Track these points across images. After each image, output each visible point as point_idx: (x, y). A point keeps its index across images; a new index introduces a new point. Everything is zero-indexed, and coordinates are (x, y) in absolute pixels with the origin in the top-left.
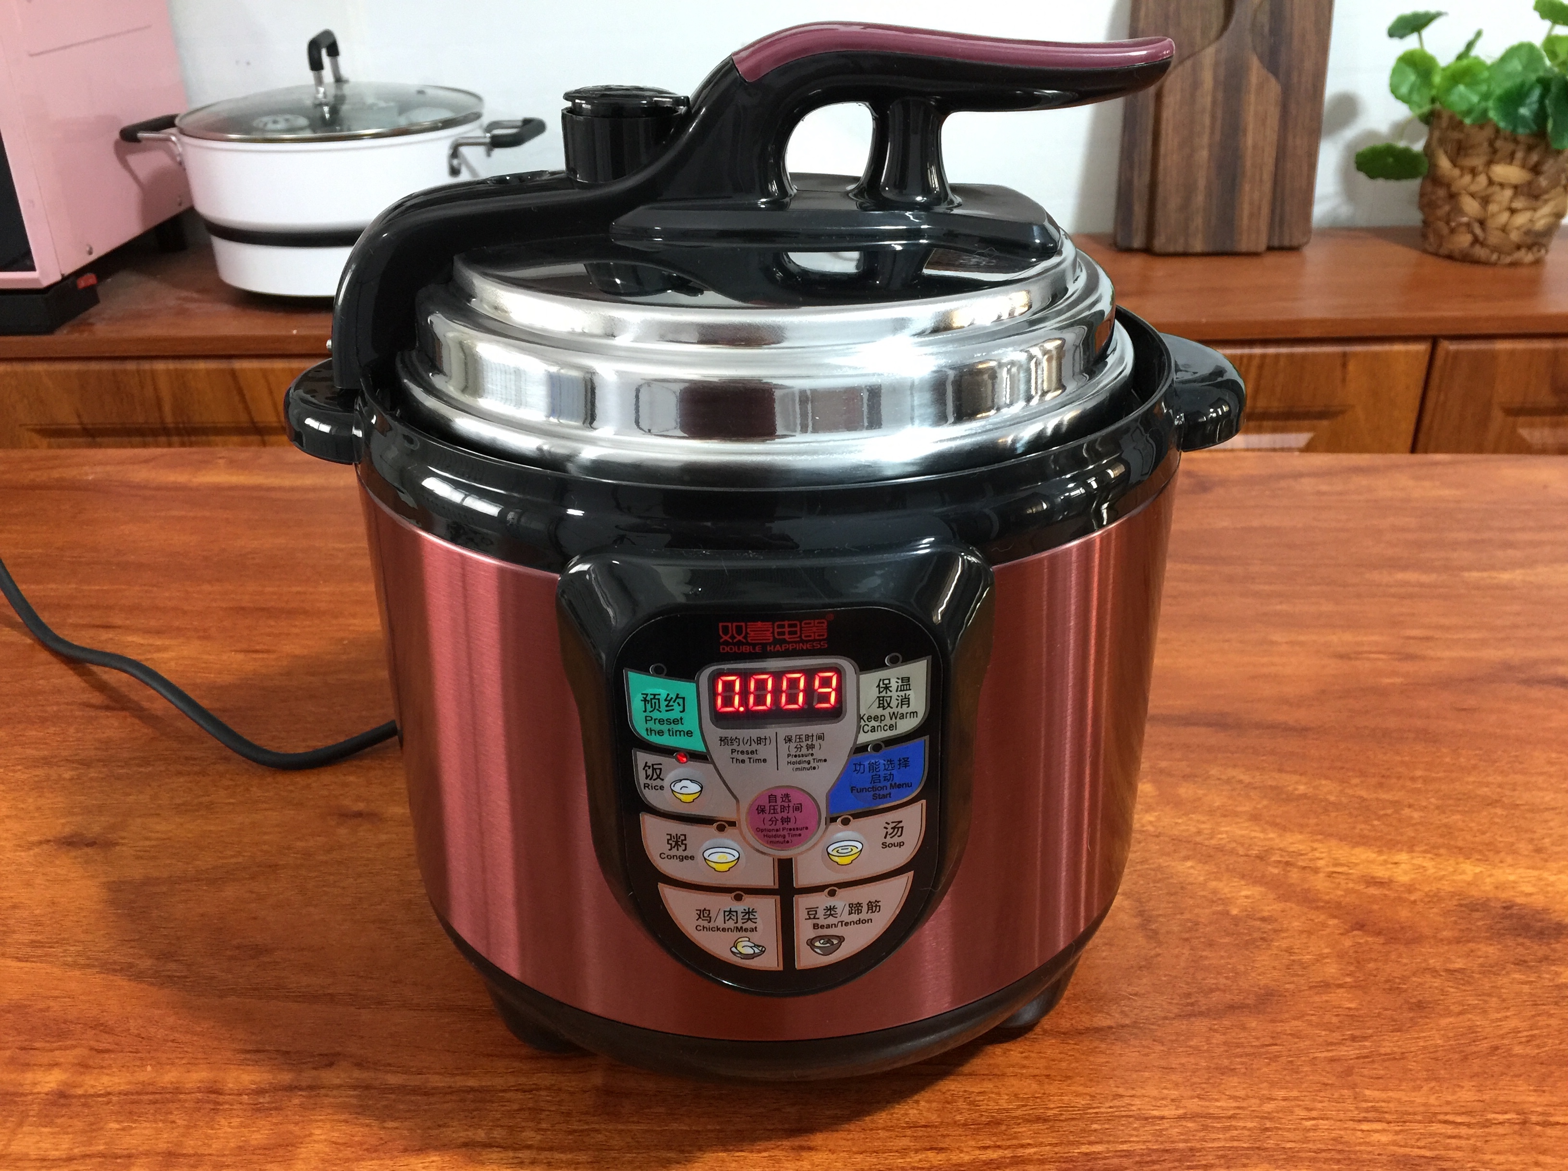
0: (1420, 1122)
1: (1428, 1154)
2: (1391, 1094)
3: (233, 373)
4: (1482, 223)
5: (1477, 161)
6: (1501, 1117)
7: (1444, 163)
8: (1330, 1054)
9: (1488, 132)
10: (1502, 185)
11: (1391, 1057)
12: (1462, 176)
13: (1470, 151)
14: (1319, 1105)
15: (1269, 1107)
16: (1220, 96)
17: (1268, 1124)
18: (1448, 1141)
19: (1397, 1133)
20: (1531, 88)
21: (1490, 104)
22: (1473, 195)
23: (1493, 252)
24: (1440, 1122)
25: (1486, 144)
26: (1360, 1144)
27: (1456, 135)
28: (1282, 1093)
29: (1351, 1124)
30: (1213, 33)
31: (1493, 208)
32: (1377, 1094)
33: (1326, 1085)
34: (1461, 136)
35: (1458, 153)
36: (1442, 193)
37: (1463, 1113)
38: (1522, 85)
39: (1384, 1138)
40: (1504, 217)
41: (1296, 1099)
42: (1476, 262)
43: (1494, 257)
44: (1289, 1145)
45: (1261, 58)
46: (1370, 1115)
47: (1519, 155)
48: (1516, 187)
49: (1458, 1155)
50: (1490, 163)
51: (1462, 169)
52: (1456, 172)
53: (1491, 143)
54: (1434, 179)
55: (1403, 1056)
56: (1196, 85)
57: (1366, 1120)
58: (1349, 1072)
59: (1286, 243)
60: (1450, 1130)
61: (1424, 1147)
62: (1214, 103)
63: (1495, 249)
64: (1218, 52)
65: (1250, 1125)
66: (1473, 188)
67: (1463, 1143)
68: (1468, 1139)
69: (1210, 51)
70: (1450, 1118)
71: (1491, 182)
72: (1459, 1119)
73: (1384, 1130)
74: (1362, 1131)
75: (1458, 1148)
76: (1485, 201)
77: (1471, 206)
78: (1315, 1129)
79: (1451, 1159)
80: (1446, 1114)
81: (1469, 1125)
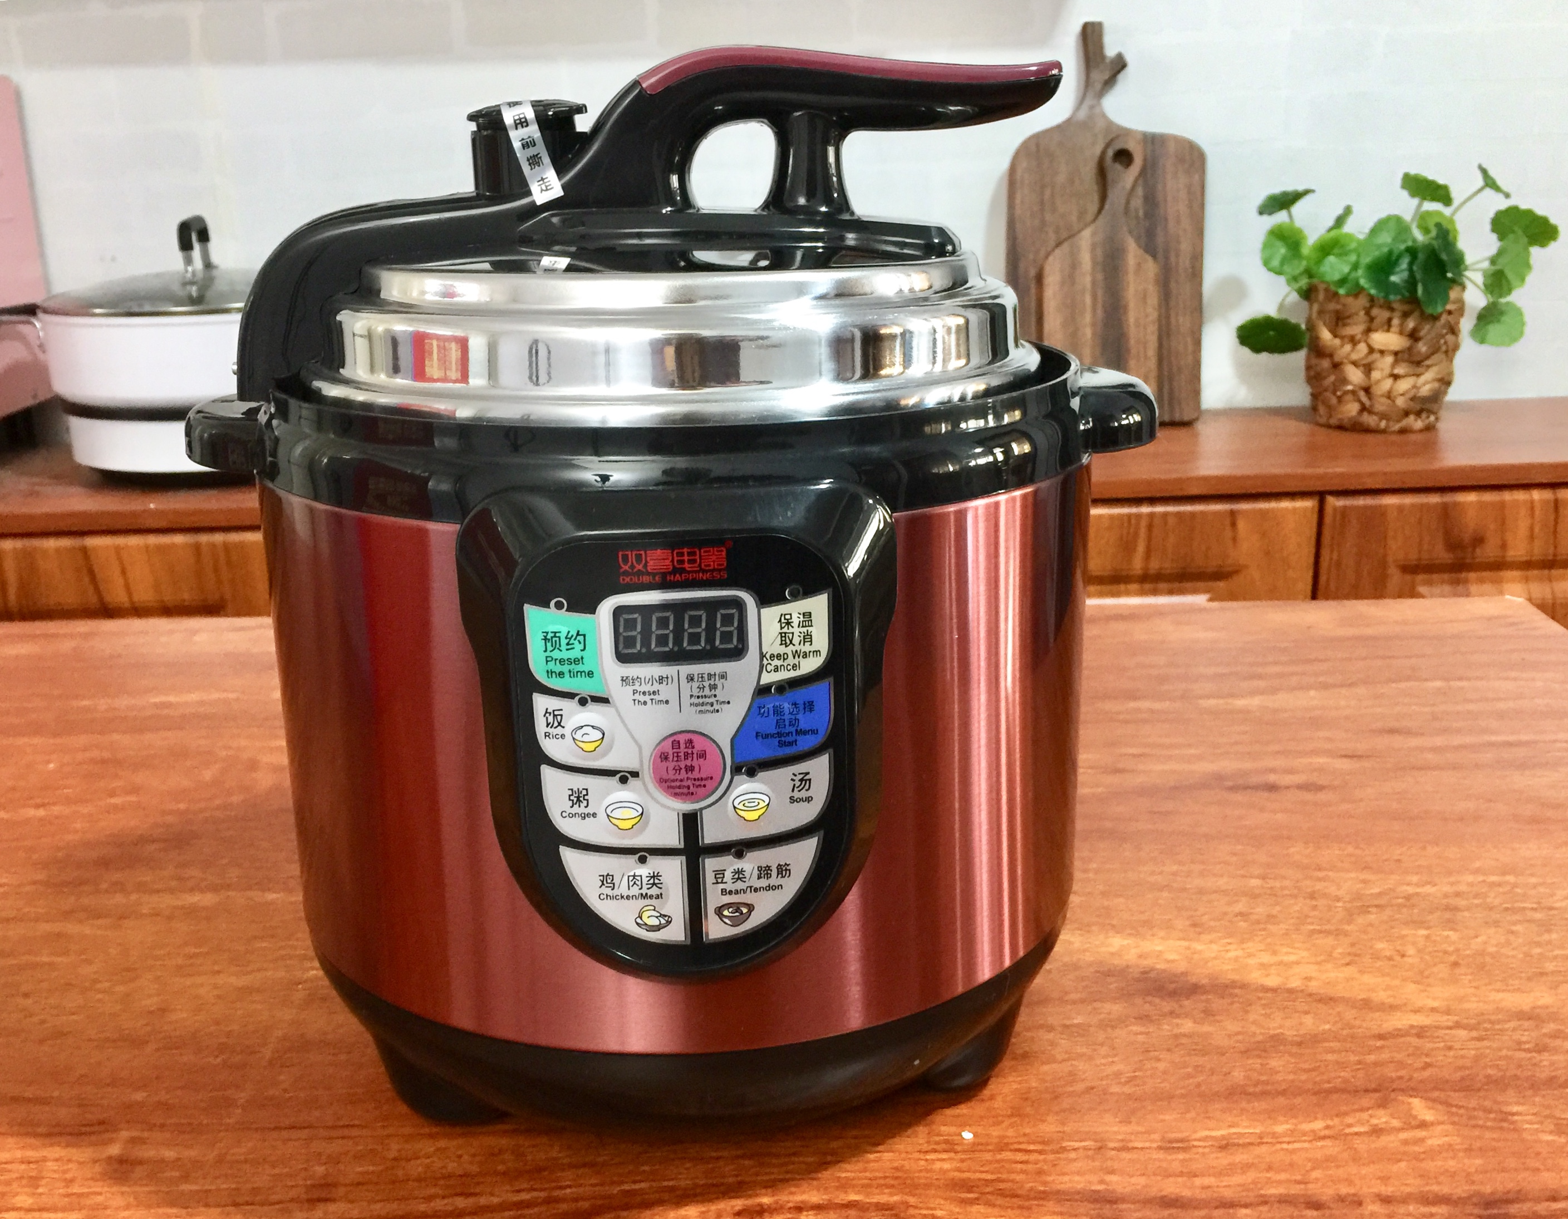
1: (989, 1177)
3: (84, 550)
4: (1367, 390)
5: (1356, 329)
6: (1076, 1145)
7: (1326, 335)
9: (1362, 301)
10: (1382, 352)
12: (1342, 346)
13: (1348, 321)
16: (1100, 277)
18: (1014, 1165)
19: (962, 1161)
20: (1400, 256)
21: (1360, 272)
22: (1355, 364)
23: (1381, 419)
24: (1011, 1150)
25: (1362, 313)
26: (921, 1171)
27: (1332, 306)
29: (917, 1155)
30: (1089, 217)
31: (1376, 375)
34: (1339, 307)
35: (1337, 324)
36: (1326, 363)
37: (1039, 1143)
38: (1390, 253)
39: (946, 1166)
40: (1387, 384)
42: (1367, 430)
43: (1383, 424)
45: (1137, 240)
47: (1396, 322)
48: (1396, 354)
50: (1369, 330)
51: (1342, 338)
52: (1337, 342)
53: (1368, 313)
54: (1318, 351)
56: (1074, 265)
57: (935, 1151)
59: (1177, 417)
60: (1020, 1156)
61: (986, 1172)
62: (1094, 283)
63: (1383, 416)
64: (1094, 234)
66: (1354, 357)
68: (1036, 1164)
69: (1087, 233)
70: (1023, 1146)
71: (1371, 350)
72: (1032, 1147)
73: (950, 1159)
74: (927, 1160)
75: (1022, 1172)
76: (1368, 369)
77: (1355, 376)
80: (1020, 1143)
81: (1040, 1152)
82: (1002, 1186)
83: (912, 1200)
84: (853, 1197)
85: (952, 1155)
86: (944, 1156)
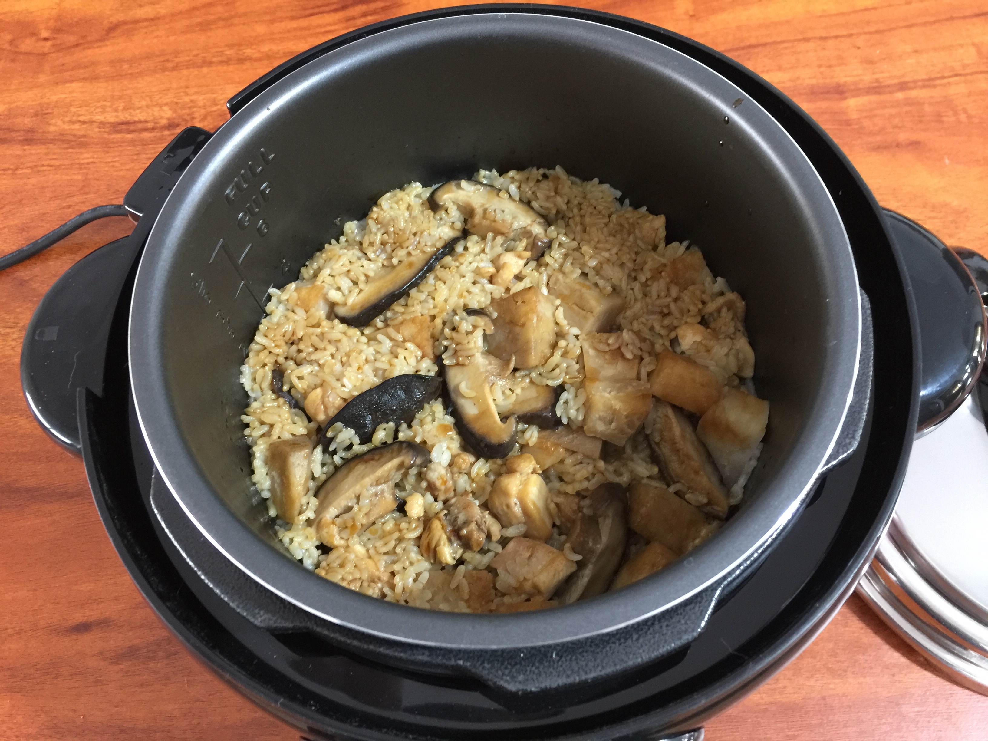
0: (64, 165)
1: (70, 150)
2: (69, 178)
8: (86, 196)
11: (56, 198)
14: (107, 169)
15: (131, 165)
17: (135, 157)
19: (78, 159)
28: (121, 173)
32: (76, 177)
33: (98, 180)
39: (86, 155)
41: (117, 171)
44: (131, 148)
46: (86, 166)
49: (59, 151)
55: (51, 199)
57: (88, 163)
58: (84, 186)
60: (52, 162)
65: (144, 156)
67: (51, 156)
70: (49, 168)
72: (45, 168)
75: (54, 154)
78: (115, 157)
79: (61, 148)
82: (66, 146)
83: (106, 136)
84: (129, 136)
85: (82, 162)
86: (85, 161)
